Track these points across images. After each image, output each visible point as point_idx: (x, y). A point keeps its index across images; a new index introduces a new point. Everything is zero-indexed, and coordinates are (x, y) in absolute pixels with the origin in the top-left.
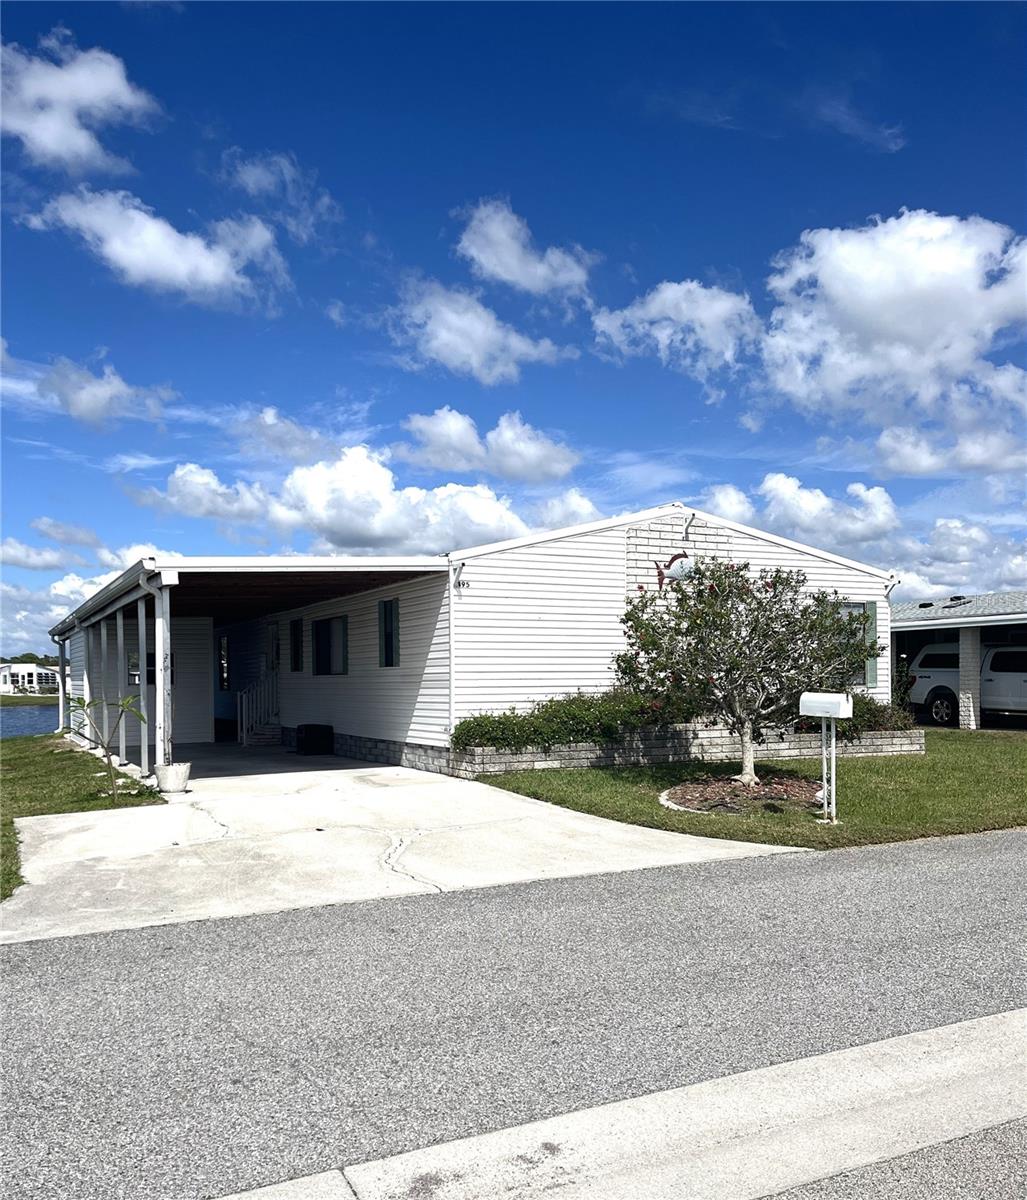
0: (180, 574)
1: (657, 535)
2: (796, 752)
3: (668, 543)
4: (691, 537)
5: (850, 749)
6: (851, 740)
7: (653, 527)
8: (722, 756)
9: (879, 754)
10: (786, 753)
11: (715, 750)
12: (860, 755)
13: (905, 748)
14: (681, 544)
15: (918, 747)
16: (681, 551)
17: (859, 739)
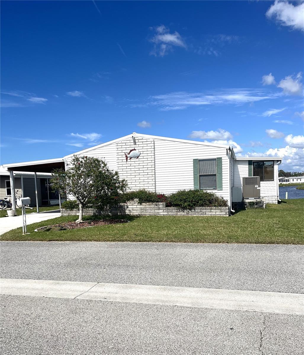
0: (8, 168)
1: (125, 144)
2: (166, 213)
3: (129, 146)
4: (137, 143)
5: (190, 213)
6: (190, 209)
7: (123, 142)
8: (137, 213)
9: (204, 215)
10: (162, 213)
11: (134, 212)
12: (195, 215)
13: (217, 213)
14: (133, 146)
15: (224, 213)
16: (133, 148)
17: (194, 209)
